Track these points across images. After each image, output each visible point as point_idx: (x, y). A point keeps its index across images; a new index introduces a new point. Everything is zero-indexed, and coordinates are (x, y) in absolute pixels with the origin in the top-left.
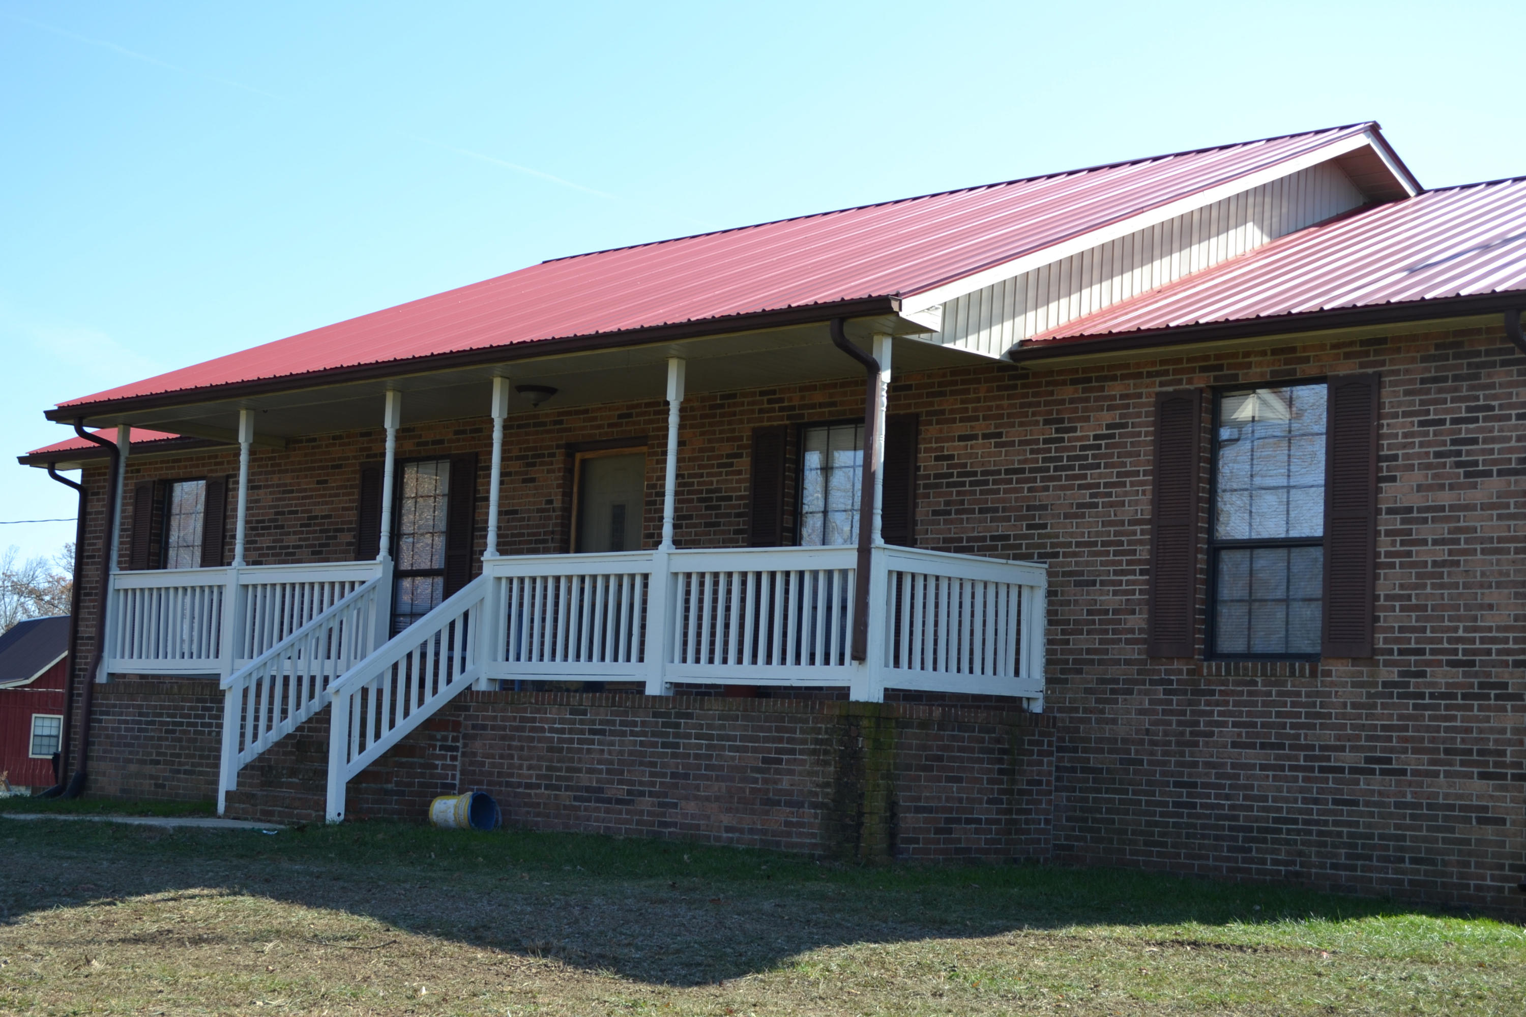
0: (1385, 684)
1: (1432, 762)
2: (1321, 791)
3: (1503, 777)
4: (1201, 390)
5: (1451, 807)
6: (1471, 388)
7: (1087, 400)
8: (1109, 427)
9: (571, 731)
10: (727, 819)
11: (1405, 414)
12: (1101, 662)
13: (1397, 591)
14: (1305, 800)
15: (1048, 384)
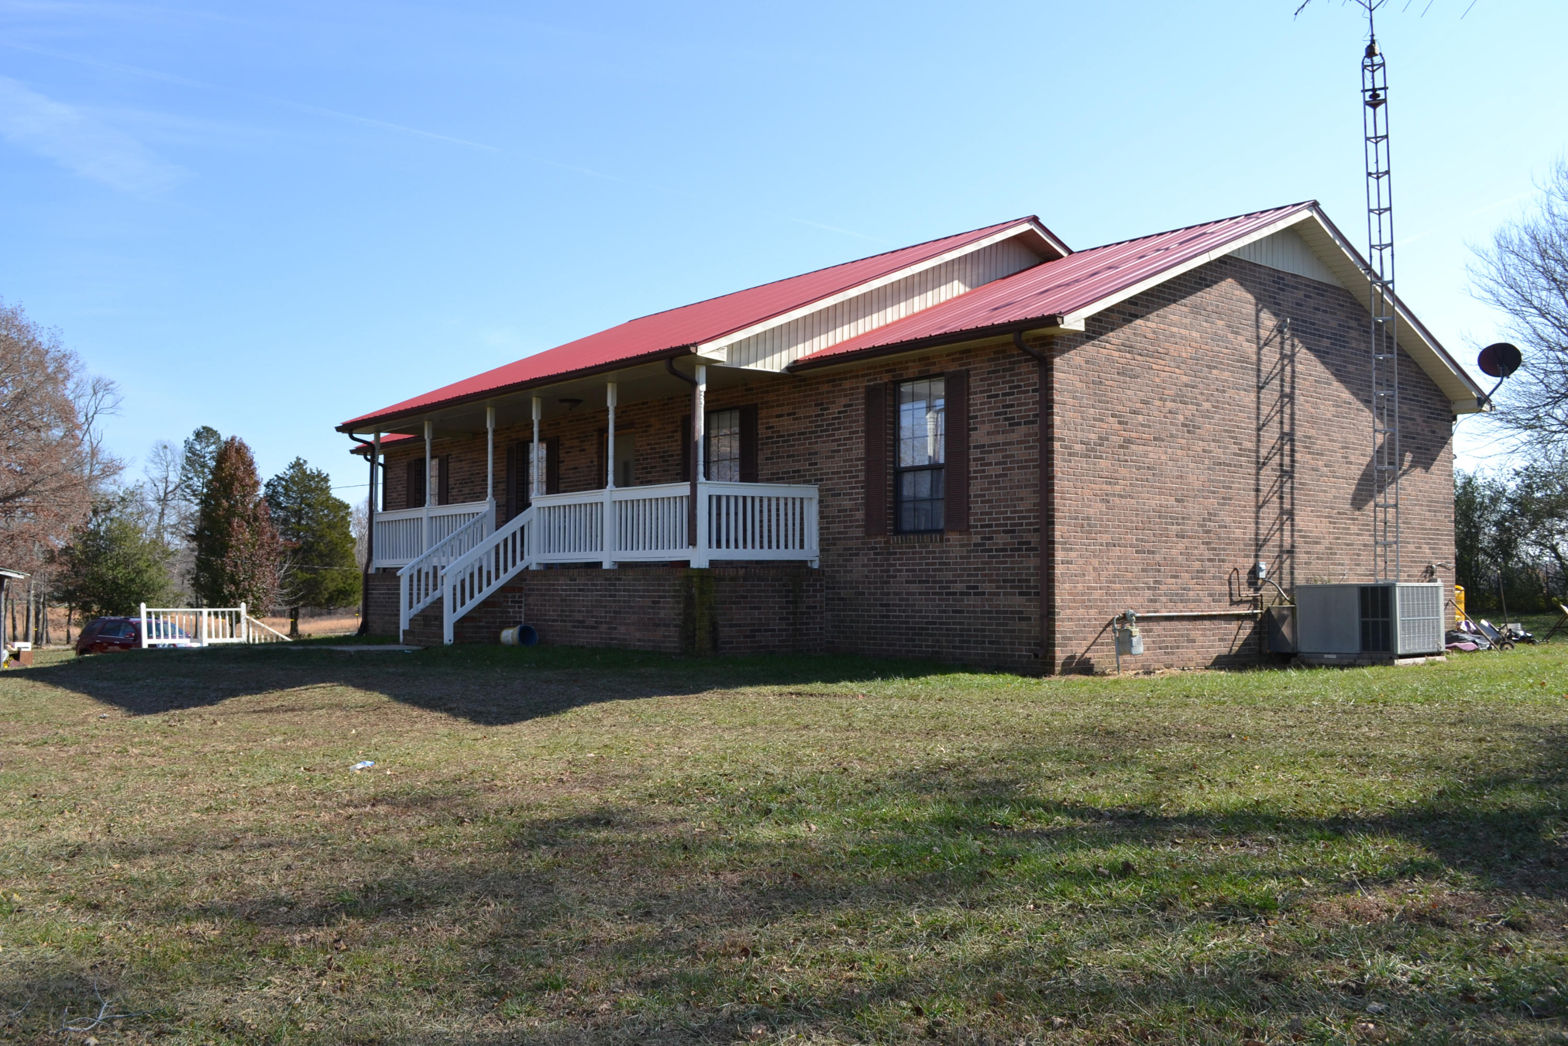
0: (975, 545)
1: (997, 587)
2: (947, 606)
3: (1029, 594)
4: (886, 384)
5: (1006, 612)
6: (1011, 376)
7: (834, 392)
8: (845, 406)
9: (570, 590)
10: (638, 635)
11: (981, 392)
12: (844, 538)
13: (979, 492)
14: (940, 611)
15: (816, 383)
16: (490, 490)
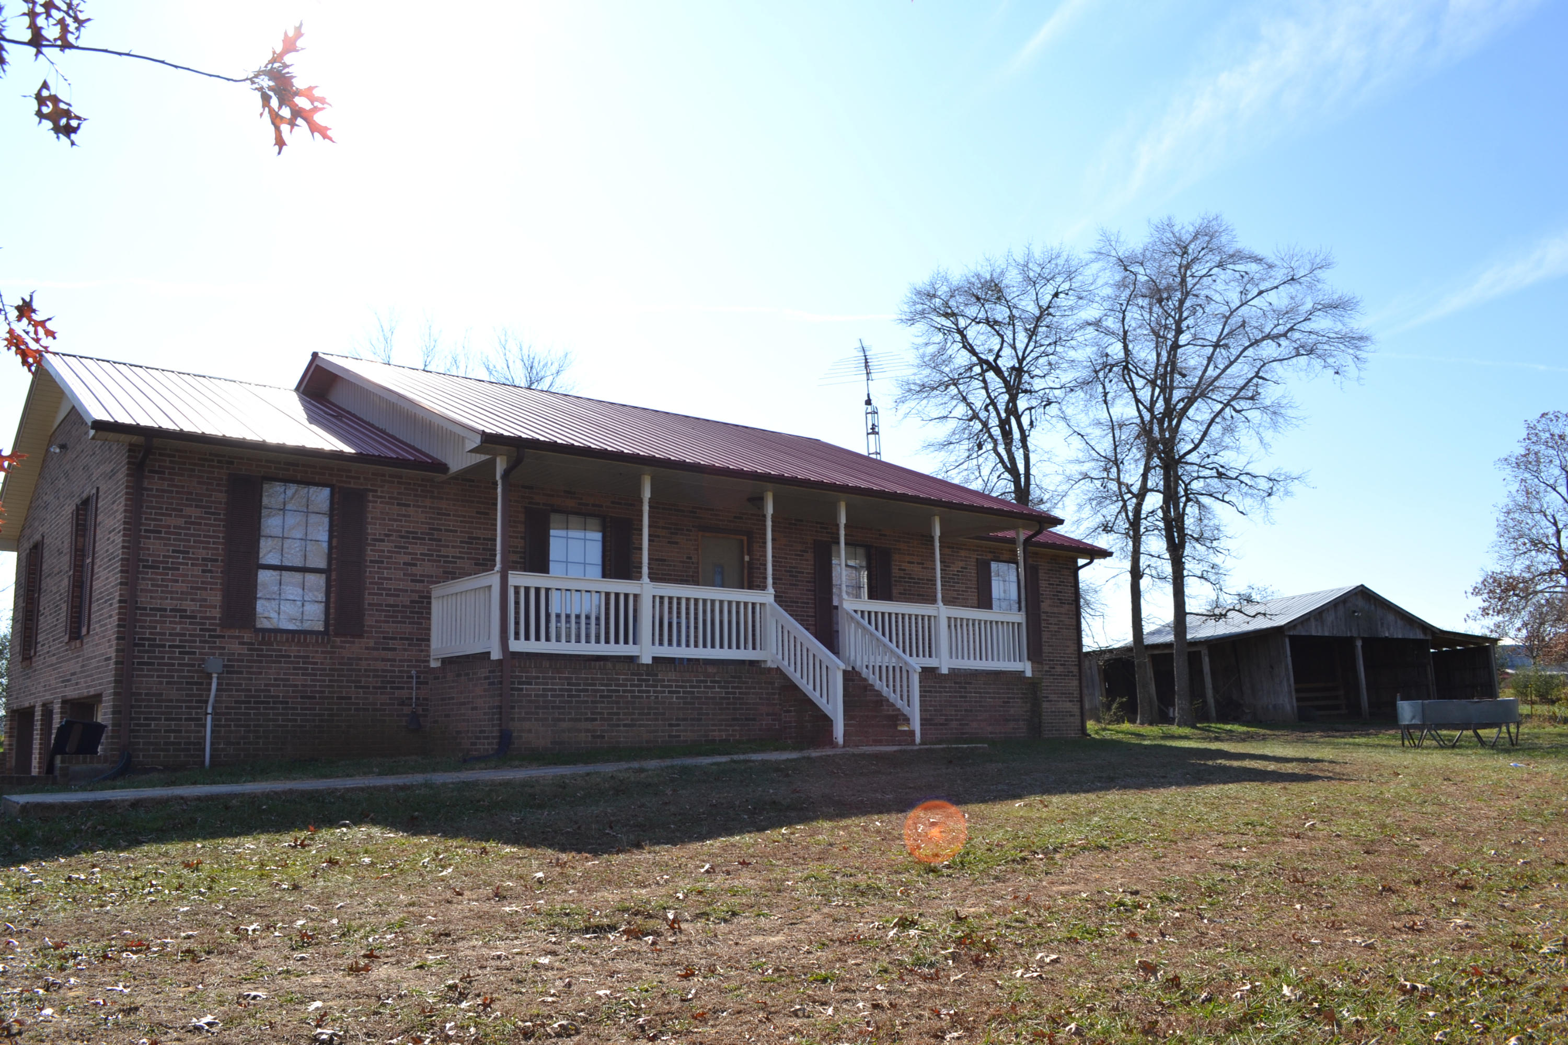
16: (770, 581)
